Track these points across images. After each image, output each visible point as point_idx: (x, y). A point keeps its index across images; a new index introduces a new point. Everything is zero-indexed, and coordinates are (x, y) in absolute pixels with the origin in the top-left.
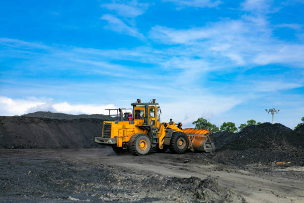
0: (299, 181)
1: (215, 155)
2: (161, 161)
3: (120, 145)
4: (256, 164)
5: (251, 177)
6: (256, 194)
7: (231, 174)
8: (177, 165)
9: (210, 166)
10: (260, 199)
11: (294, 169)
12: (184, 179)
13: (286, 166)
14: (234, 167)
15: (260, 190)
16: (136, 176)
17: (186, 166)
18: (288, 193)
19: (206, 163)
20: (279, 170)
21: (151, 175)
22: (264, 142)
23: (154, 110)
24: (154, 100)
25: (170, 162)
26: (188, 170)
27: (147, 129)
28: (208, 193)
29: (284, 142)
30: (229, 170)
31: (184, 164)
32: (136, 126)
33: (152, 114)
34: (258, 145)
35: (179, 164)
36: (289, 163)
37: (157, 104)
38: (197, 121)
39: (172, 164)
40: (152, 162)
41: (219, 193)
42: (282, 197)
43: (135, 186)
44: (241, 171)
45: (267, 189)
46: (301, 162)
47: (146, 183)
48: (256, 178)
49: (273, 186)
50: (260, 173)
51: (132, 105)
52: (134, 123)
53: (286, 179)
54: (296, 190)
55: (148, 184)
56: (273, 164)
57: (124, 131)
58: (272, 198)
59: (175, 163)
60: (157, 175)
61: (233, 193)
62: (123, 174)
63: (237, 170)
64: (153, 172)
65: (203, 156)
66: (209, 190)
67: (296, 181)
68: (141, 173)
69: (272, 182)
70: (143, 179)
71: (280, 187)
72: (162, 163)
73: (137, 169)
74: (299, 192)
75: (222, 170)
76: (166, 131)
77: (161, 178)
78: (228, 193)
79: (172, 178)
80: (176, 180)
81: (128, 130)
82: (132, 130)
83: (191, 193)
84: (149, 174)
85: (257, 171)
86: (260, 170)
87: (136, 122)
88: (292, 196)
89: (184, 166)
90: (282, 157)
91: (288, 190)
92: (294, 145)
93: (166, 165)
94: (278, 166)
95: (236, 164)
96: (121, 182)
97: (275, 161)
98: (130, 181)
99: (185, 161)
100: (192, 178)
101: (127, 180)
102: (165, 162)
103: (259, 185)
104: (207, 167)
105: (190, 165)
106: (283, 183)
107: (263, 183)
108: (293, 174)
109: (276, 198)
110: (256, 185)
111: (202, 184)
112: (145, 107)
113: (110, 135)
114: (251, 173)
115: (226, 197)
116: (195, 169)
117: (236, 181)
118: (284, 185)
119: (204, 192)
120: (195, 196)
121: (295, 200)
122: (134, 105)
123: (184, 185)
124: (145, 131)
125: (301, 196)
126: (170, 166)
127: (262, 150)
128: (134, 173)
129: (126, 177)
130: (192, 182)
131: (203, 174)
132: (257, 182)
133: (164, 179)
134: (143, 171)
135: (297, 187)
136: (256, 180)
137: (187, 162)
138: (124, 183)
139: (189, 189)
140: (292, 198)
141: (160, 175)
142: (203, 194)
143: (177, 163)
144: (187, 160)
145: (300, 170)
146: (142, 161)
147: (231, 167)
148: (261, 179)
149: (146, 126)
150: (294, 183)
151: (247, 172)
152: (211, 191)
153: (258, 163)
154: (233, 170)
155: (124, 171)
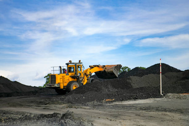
0: (122, 111)
1: (65, 98)
2: (28, 105)
3: (62, 87)
4: (93, 102)
5: (92, 111)
6: (97, 120)
7: (78, 109)
8: (41, 106)
9: (64, 105)
10: (100, 123)
11: (117, 103)
12: (49, 115)
13: (112, 102)
14: (79, 105)
15: (99, 118)
16: (14, 115)
17: (47, 107)
18: (116, 118)
19: (60, 104)
20: (108, 104)
21: (25, 114)
22: (97, 87)
23: (80, 67)
24: (80, 61)
25: (35, 105)
26: (49, 109)
27: (77, 78)
28: (69, 122)
29: (109, 86)
30: (77, 107)
31: (46, 105)
32: (70, 76)
33: (79, 69)
34: (93, 89)
35: (42, 106)
36: (113, 99)
37: (82, 63)
38: (47, 76)
39: (37, 106)
40: (23, 105)
41: (76, 121)
42: (114, 120)
43: (15, 122)
44: (84, 107)
45: (103, 117)
46: (121, 99)
47: (22, 120)
48: (95, 111)
49: (107, 115)
50: (97, 107)
51: (66, 64)
52: (69, 75)
53: (113, 110)
54: (121, 116)
55: (24, 120)
56: (104, 101)
57: (63, 79)
58: (108, 122)
59: (39, 105)
60: (29, 114)
61: (84, 121)
62: (4, 115)
63: (82, 107)
64: (26, 112)
65: (58, 99)
66: (69, 120)
67: (120, 111)
68: (17, 113)
69: (105, 112)
70: (20, 117)
71: (111, 115)
72: (29, 106)
73: (13, 111)
74: (123, 117)
75: (72, 107)
76: (87, 79)
77: (32, 116)
78: (82, 121)
79: (40, 115)
80: (43, 116)
81: (65, 79)
82: (68, 79)
83: (56, 123)
84: (23, 113)
85: (94, 106)
86: (96, 105)
87: (70, 74)
88: (120, 120)
89: (45, 107)
90: (109, 96)
91: (116, 117)
92: (116, 88)
93: (33, 107)
94: (107, 102)
95: (80, 103)
96: (4, 120)
97: (105, 99)
98: (11, 120)
99: (46, 103)
100: (54, 114)
101: (9, 119)
102: (32, 105)
103: (97, 115)
104: (61, 106)
105: (49, 106)
106: (112, 112)
107: (99, 113)
108: (117, 106)
109: (110, 121)
110: (96, 115)
111: (64, 117)
112: (75, 65)
113: (55, 82)
114: (91, 108)
115: (81, 123)
116: (54, 108)
117: (83, 113)
118: (113, 113)
119: (66, 121)
120: (60, 124)
121: (122, 122)
122: (67, 64)
123: (50, 119)
124: (75, 79)
125: (124, 119)
126: (36, 107)
127: (96, 92)
128: (12, 114)
129: (7, 117)
130: (55, 116)
131: (60, 111)
132: (96, 113)
133: (34, 116)
134: (18, 112)
135: (122, 114)
136: (95, 112)
137: (47, 104)
138: (7, 121)
139: (55, 121)
140: (120, 121)
141: (31, 114)
142: (66, 123)
143: (40, 105)
144: (47, 103)
145: (121, 104)
146: (15, 106)
147: (77, 105)
148: (98, 111)
149: (76, 76)
150: (119, 112)
151: (88, 107)
152: (70, 121)
153: (94, 101)
154: (79, 107)
155: (4, 113)
